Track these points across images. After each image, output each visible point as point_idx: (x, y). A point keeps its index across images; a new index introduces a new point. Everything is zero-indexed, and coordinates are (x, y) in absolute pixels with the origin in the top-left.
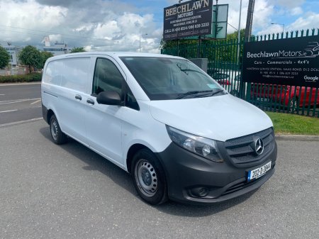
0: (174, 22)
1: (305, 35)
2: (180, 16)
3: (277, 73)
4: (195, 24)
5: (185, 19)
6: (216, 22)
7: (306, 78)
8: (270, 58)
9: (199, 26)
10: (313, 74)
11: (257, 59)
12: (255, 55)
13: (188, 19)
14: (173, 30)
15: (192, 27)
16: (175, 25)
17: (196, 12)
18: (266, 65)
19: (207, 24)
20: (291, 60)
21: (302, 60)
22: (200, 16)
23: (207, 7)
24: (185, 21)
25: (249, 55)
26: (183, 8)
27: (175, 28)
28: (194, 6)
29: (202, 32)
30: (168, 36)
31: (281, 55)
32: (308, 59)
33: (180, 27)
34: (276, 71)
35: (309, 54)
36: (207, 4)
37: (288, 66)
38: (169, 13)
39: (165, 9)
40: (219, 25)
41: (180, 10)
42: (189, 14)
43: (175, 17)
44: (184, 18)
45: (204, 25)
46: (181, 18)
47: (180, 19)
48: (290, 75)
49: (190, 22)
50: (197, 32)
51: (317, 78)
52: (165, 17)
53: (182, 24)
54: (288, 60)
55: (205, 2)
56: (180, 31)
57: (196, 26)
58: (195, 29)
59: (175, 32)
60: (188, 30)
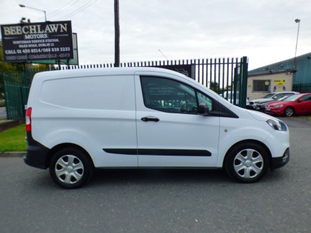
0: (18, 42)
2: (27, 37)
4: (51, 47)
5: (36, 41)
9: (58, 49)
13: (41, 41)
14: (19, 51)
15: (47, 50)
16: (20, 46)
17: (51, 35)
19: (68, 49)
22: (57, 40)
23: (64, 32)
24: (37, 44)
26: (32, 29)
27: (22, 49)
28: (48, 29)
29: (62, 56)
33: (30, 48)
36: (66, 29)
38: (9, 32)
41: (27, 30)
42: (41, 36)
43: (21, 37)
44: (34, 39)
45: (63, 49)
46: (31, 40)
47: (28, 40)
49: (44, 45)
50: (56, 56)
52: (3, 36)
53: (34, 46)
55: (62, 26)
56: (31, 54)
57: (53, 50)
58: (51, 53)
59: (23, 54)
60: (43, 53)
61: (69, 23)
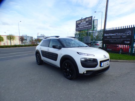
1: (124, 28)
3: (115, 41)
4: (86, 26)
6: (94, 25)
7: (126, 42)
8: (113, 36)
9: (88, 26)
10: (128, 41)
11: (108, 36)
12: (107, 35)
16: (79, 26)
17: (87, 22)
18: (111, 38)
19: (90, 26)
20: (120, 36)
21: (124, 36)
22: (88, 23)
23: (90, 20)
24: (83, 25)
25: (105, 35)
26: (82, 21)
28: (86, 20)
29: (89, 28)
30: (77, 30)
31: (117, 35)
32: (126, 36)
33: (81, 27)
34: (115, 40)
35: (126, 34)
37: (119, 38)
38: (78, 22)
39: (76, 21)
40: (95, 26)
41: (81, 21)
42: (84, 23)
43: (80, 24)
45: (89, 26)
48: (120, 41)
51: (129, 42)
52: (76, 24)
55: (90, 18)
56: (81, 28)
57: (87, 26)
58: (86, 27)
59: (80, 28)
60: (84, 28)
61: (92, 17)
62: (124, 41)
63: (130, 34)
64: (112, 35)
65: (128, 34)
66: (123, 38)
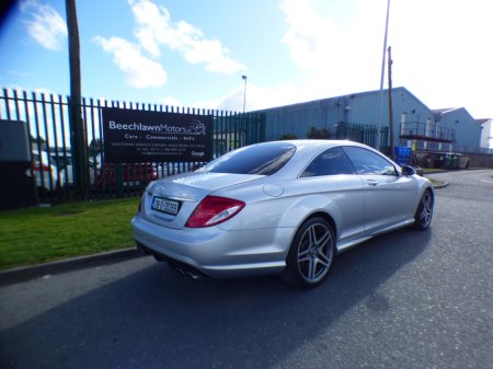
3: (162, 149)
7: (194, 154)
8: (149, 132)
10: (199, 150)
11: (129, 132)
12: (125, 127)
18: (144, 141)
20: (177, 135)
21: (188, 136)
25: (112, 125)
31: (164, 130)
32: (193, 136)
34: (160, 147)
35: (193, 131)
37: (174, 142)
48: (177, 151)
51: (202, 154)
54: (173, 135)
62: (189, 150)
63: (204, 133)
64: (145, 128)
65: (199, 130)
66: (185, 142)
